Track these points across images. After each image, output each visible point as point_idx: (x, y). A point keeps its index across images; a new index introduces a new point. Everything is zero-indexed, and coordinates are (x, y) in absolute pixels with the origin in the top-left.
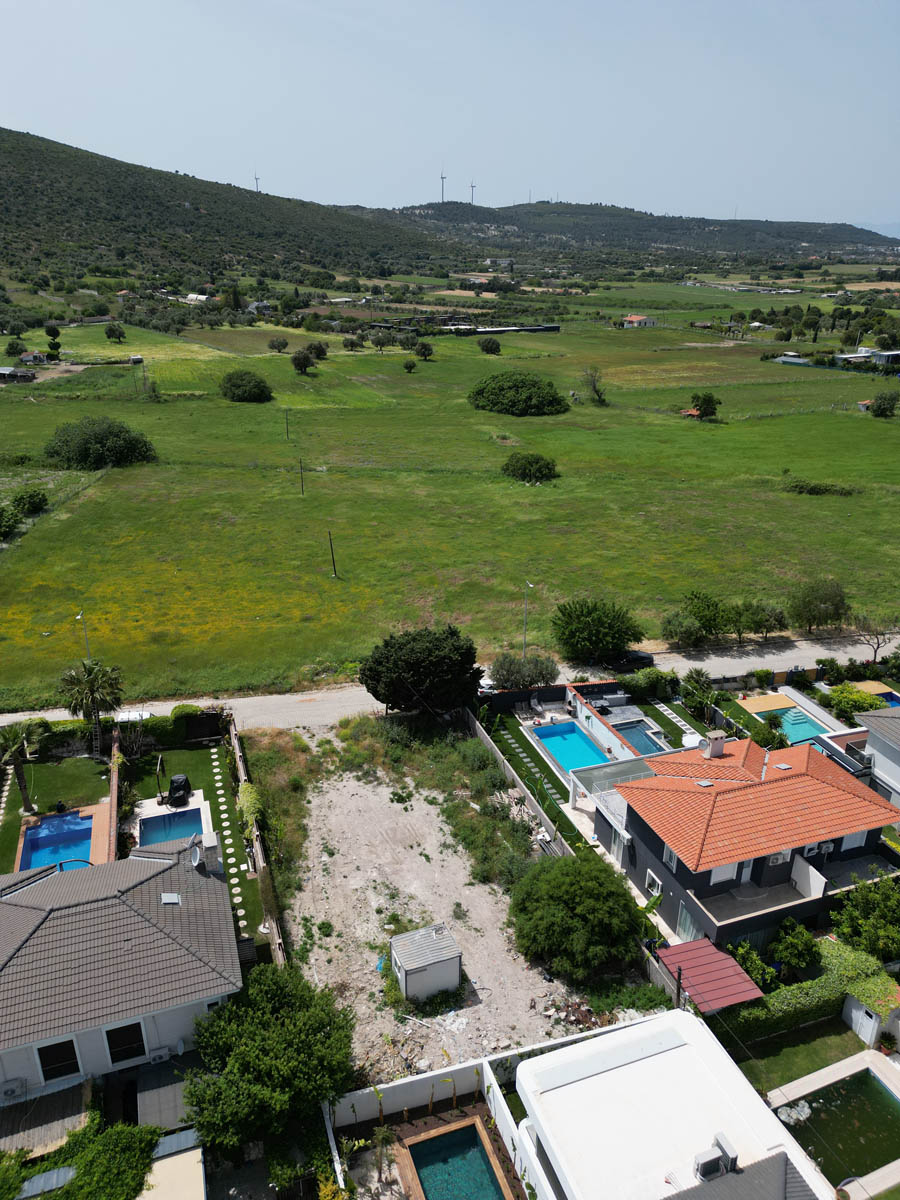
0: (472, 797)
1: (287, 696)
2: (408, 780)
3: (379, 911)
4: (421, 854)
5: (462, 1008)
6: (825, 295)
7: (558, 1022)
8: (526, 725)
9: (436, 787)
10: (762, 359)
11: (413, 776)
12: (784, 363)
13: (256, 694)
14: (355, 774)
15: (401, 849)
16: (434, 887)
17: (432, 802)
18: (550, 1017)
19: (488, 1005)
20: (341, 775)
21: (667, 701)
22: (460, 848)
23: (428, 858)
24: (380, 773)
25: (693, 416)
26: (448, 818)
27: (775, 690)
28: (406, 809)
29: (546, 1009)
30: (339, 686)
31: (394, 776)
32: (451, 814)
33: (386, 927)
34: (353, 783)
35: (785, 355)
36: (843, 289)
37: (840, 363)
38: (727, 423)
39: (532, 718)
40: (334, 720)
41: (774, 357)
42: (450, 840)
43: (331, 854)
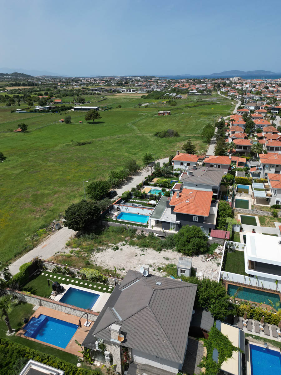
0: (131, 238)
2: (110, 244)
3: (154, 270)
4: (141, 255)
5: (196, 271)
6: (2, 92)
7: (211, 260)
9: (120, 241)
14: (95, 252)
15: (135, 258)
16: (154, 258)
17: (124, 245)
18: (209, 261)
19: (198, 267)
20: (92, 255)
21: (131, 199)
22: (146, 248)
23: (144, 255)
24: (101, 248)
27: (144, 187)
28: (121, 250)
29: (206, 260)
31: (106, 246)
32: (132, 244)
33: (160, 271)
34: (98, 254)
36: (6, 89)
39: (113, 216)
40: (64, 245)
42: (142, 249)
43: (124, 270)
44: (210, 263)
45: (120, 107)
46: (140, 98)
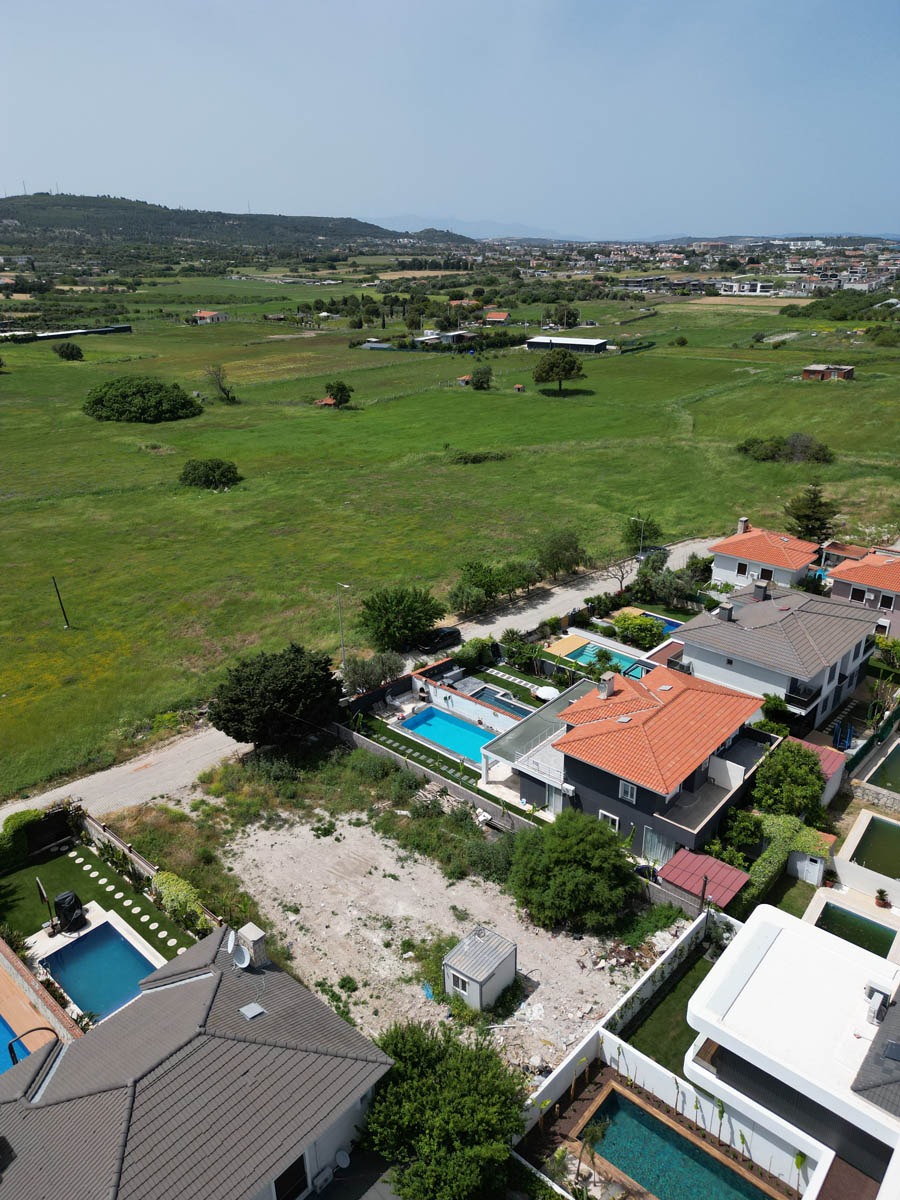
0: (394, 806)
1: (114, 769)
2: (317, 811)
3: (388, 945)
4: (385, 876)
5: (527, 997)
6: (365, 285)
7: (612, 969)
8: (392, 722)
9: (352, 808)
10: (350, 347)
11: (320, 806)
12: (372, 349)
13: (74, 779)
14: (258, 824)
15: (360, 879)
16: (418, 901)
17: (358, 823)
18: (603, 968)
19: (547, 983)
20: (244, 831)
21: (493, 665)
22: (417, 855)
23: (395, 877)
24: (284, 815)
25: (330, 405)
26: (385, 832)
27: (566, 633)
28: (337, 840)
29: (595, 964)
30: (167, 742)
31: (301, 812)
32: (386, 827)
33: (405, 956)
34: (262, 834)
35: (369, 341)
36: (378, 278)
37: (420, 346)
38: (362, 409)
39: (394, 715)
40: (192, 778)
41: (360, 343)
42: (403, 853)
43: (296, 911)
44: (603, 979)
45: (683, 343)
46: (776, 313)
